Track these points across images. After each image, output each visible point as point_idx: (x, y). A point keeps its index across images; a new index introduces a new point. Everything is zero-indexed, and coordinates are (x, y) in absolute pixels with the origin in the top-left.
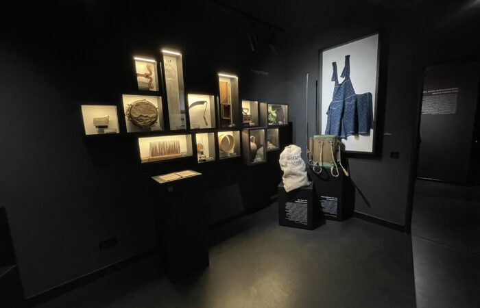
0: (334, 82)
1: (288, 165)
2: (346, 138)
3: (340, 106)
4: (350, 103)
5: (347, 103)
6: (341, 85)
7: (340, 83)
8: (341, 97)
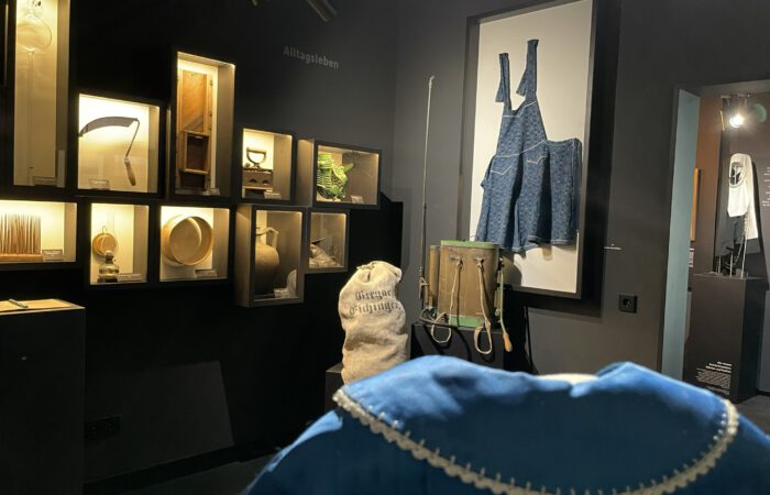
0: (502, 104)
1: (357, 313)
2: (523, 253)
3: (511, 169)
4: (534, 163)
5: (527, 161)
6: (516, 112)
7: (515, 108)
8: (516, 146)
